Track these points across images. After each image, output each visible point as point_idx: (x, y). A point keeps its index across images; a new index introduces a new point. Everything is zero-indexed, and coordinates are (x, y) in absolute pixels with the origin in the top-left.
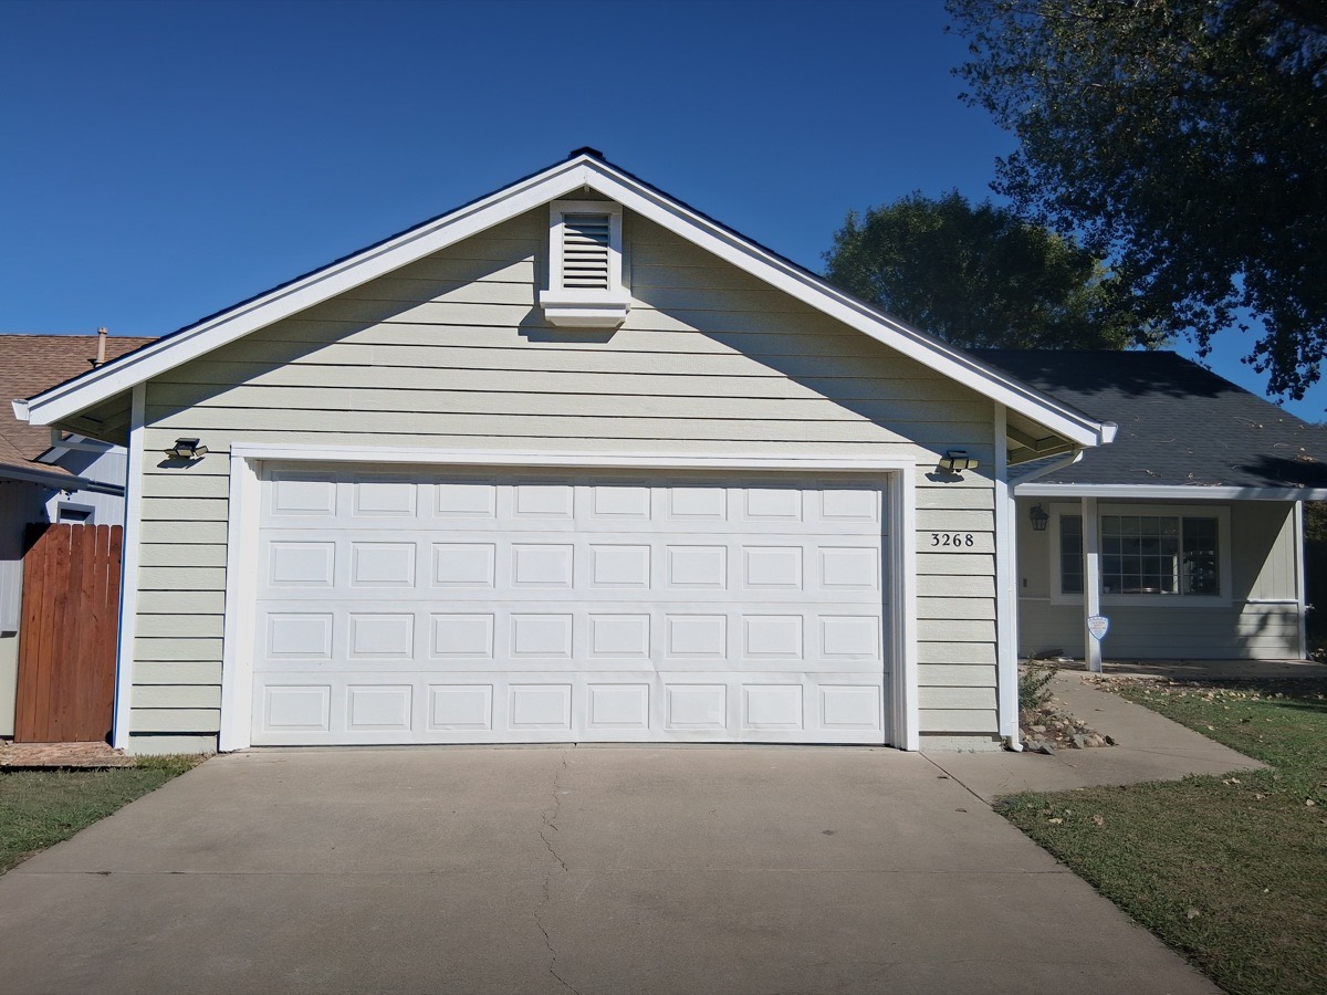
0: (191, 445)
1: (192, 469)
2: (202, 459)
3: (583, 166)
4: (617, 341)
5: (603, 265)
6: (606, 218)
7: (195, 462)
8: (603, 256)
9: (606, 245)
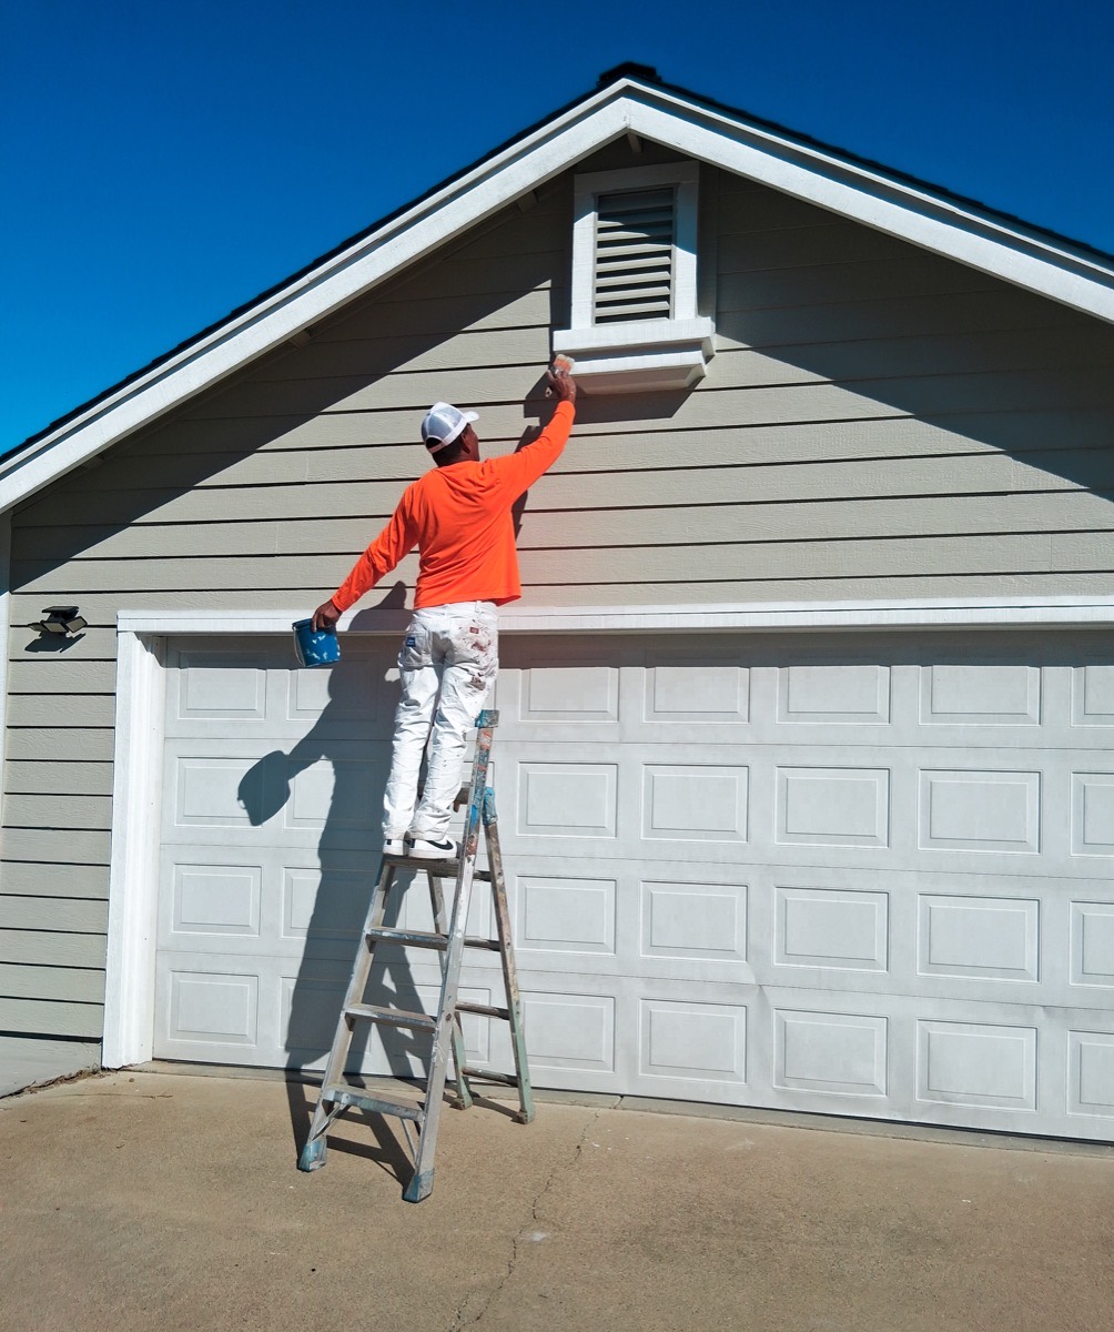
0: (66, 616)
1: (70, 652)
2: (81, 636)
3: (623, 100)
4: (692, 410)
5: (662, 275)
6: (669, 192)
7: (72, 641)
8: (664, 260)
9: (668, 240)
